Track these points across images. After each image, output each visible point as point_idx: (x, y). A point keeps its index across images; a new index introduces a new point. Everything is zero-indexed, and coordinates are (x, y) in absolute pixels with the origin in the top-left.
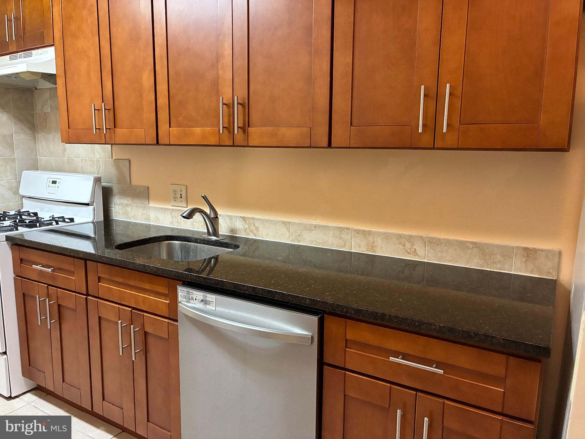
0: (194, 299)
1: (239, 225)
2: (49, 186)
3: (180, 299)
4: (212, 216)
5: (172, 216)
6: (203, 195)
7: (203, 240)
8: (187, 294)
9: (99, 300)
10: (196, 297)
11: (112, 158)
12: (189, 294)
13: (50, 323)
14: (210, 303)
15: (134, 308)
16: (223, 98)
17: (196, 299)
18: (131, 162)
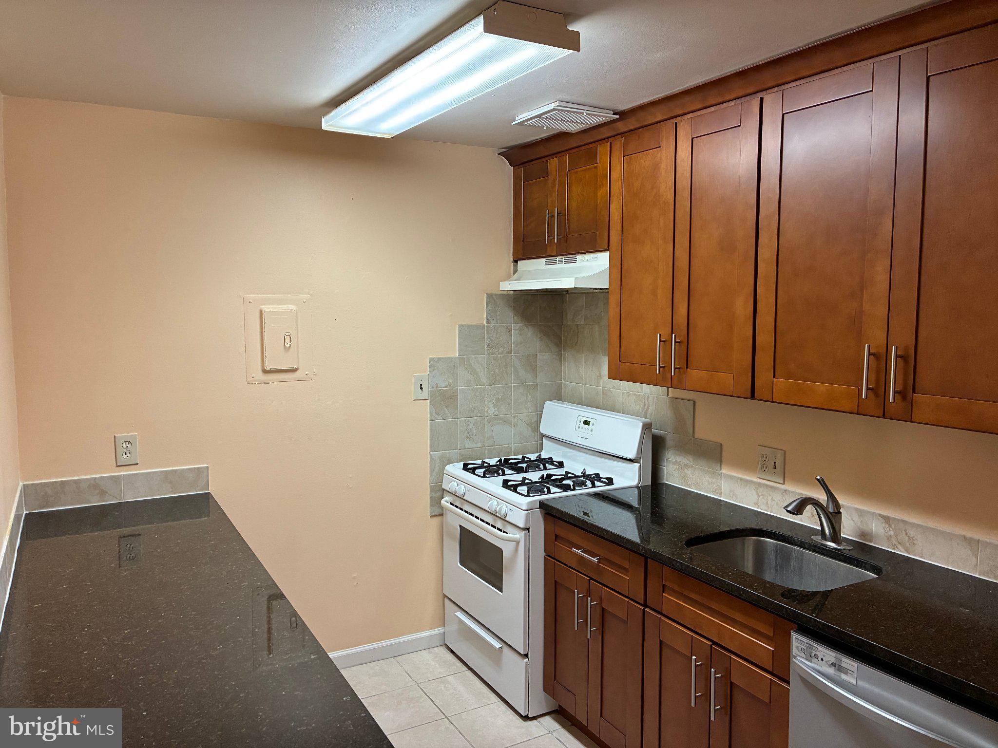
0: (820, 659)
1: (877, 528)
2: (579, 427)
3: (794, 651)
4: (831, 510)
5: (757, 494)
6: (818, 477)
7: (815, 546)
8: (807, 647)
9: (663, 618)
10: (824, 656)
11: (668, 395)
12: (812, 649)
13: (590, 631)
14: (847, 673)
15: (714, 643)
16: (869, 346)
17: (822, 660)
18: (697, 405)
